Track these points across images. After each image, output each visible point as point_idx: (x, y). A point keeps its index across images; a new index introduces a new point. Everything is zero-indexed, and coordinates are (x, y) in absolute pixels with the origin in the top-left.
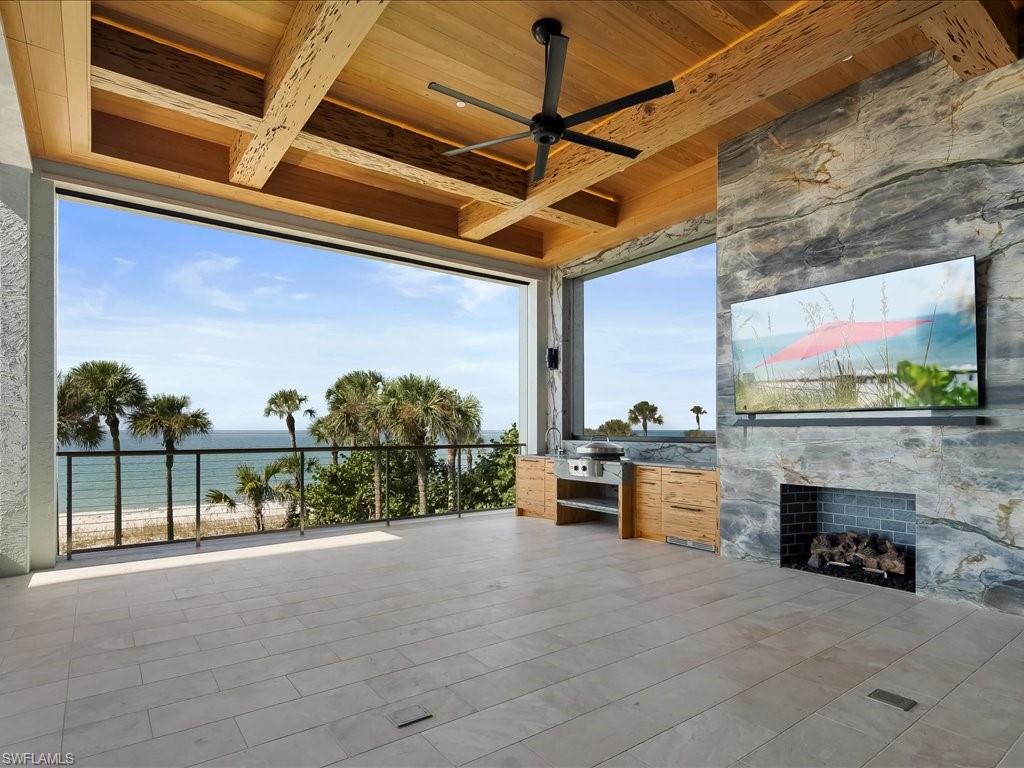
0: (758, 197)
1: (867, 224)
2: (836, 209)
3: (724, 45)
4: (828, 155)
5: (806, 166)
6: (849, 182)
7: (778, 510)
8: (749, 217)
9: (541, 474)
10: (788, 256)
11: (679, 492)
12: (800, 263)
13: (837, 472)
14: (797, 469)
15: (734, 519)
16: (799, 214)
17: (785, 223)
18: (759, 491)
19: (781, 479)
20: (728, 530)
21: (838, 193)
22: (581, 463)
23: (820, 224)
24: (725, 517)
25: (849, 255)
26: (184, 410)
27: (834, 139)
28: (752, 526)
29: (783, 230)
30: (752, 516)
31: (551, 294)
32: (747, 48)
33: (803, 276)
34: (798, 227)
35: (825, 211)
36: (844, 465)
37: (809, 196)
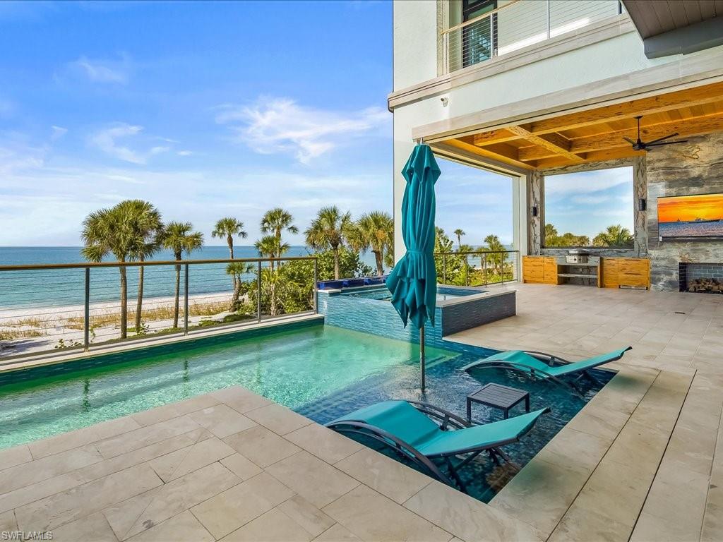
0: (666, 159)
1: (714, 175)
2: (701, 169)
3: (681, 118)
4: (698, 150)
5: (688, 152)
6: (707, 160)
7: (678, 272)
8: (663, 166)
9: (542, 264)
10: (681, 182)
11: (628, 268)
12: (686, 185)
13: (704, 257)
14: (687, 256)
15: (657, 277)
16: (685, 168)
17: (680, 170)
18: (669, 265)
19: (679, 260)
20: (654, 281)
21: (702, 163)
22: (573, 257)
23: (695, 172)
24: (653, 276)
25: (707, 185)
26: (188, 233)
27: (700, 145)
28: (666, 278)
29: (678, 172)
30: (666, 275)
31: (532, 182)
32: (692, 122)
33: (688, 189)
34: (685, 172)
35: (697, 169)
36: (706, 255)
37: (689, 162)
